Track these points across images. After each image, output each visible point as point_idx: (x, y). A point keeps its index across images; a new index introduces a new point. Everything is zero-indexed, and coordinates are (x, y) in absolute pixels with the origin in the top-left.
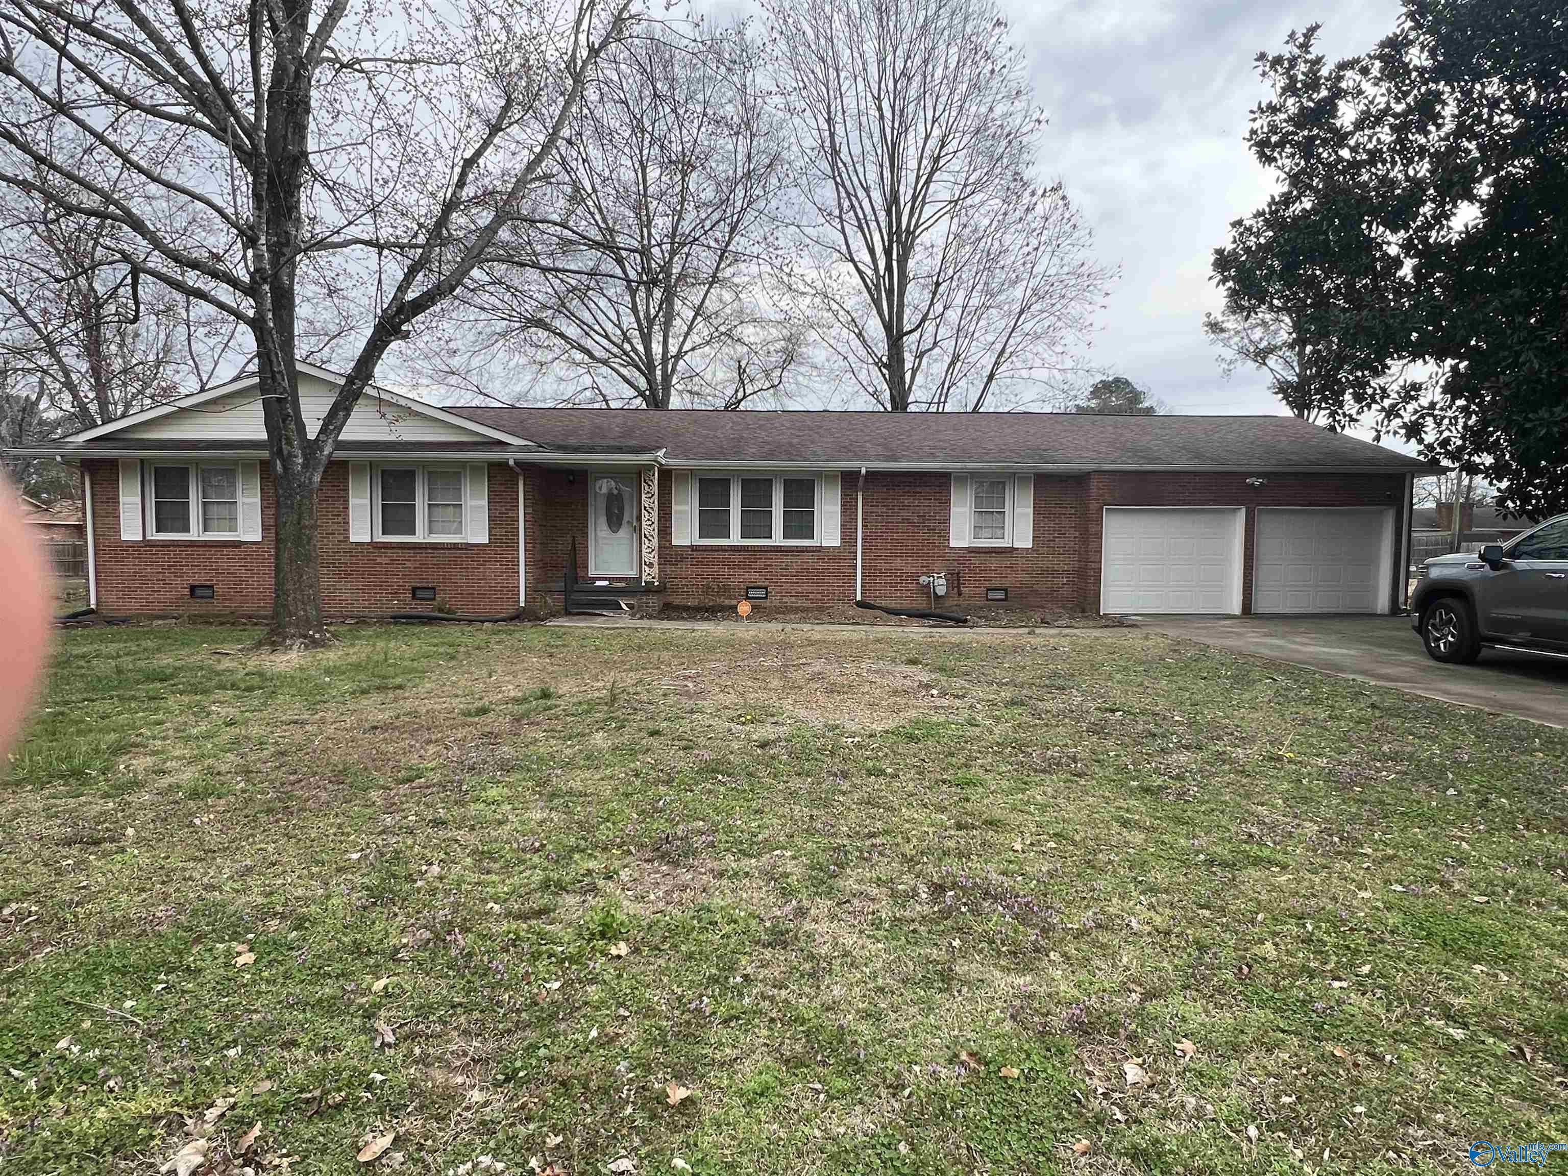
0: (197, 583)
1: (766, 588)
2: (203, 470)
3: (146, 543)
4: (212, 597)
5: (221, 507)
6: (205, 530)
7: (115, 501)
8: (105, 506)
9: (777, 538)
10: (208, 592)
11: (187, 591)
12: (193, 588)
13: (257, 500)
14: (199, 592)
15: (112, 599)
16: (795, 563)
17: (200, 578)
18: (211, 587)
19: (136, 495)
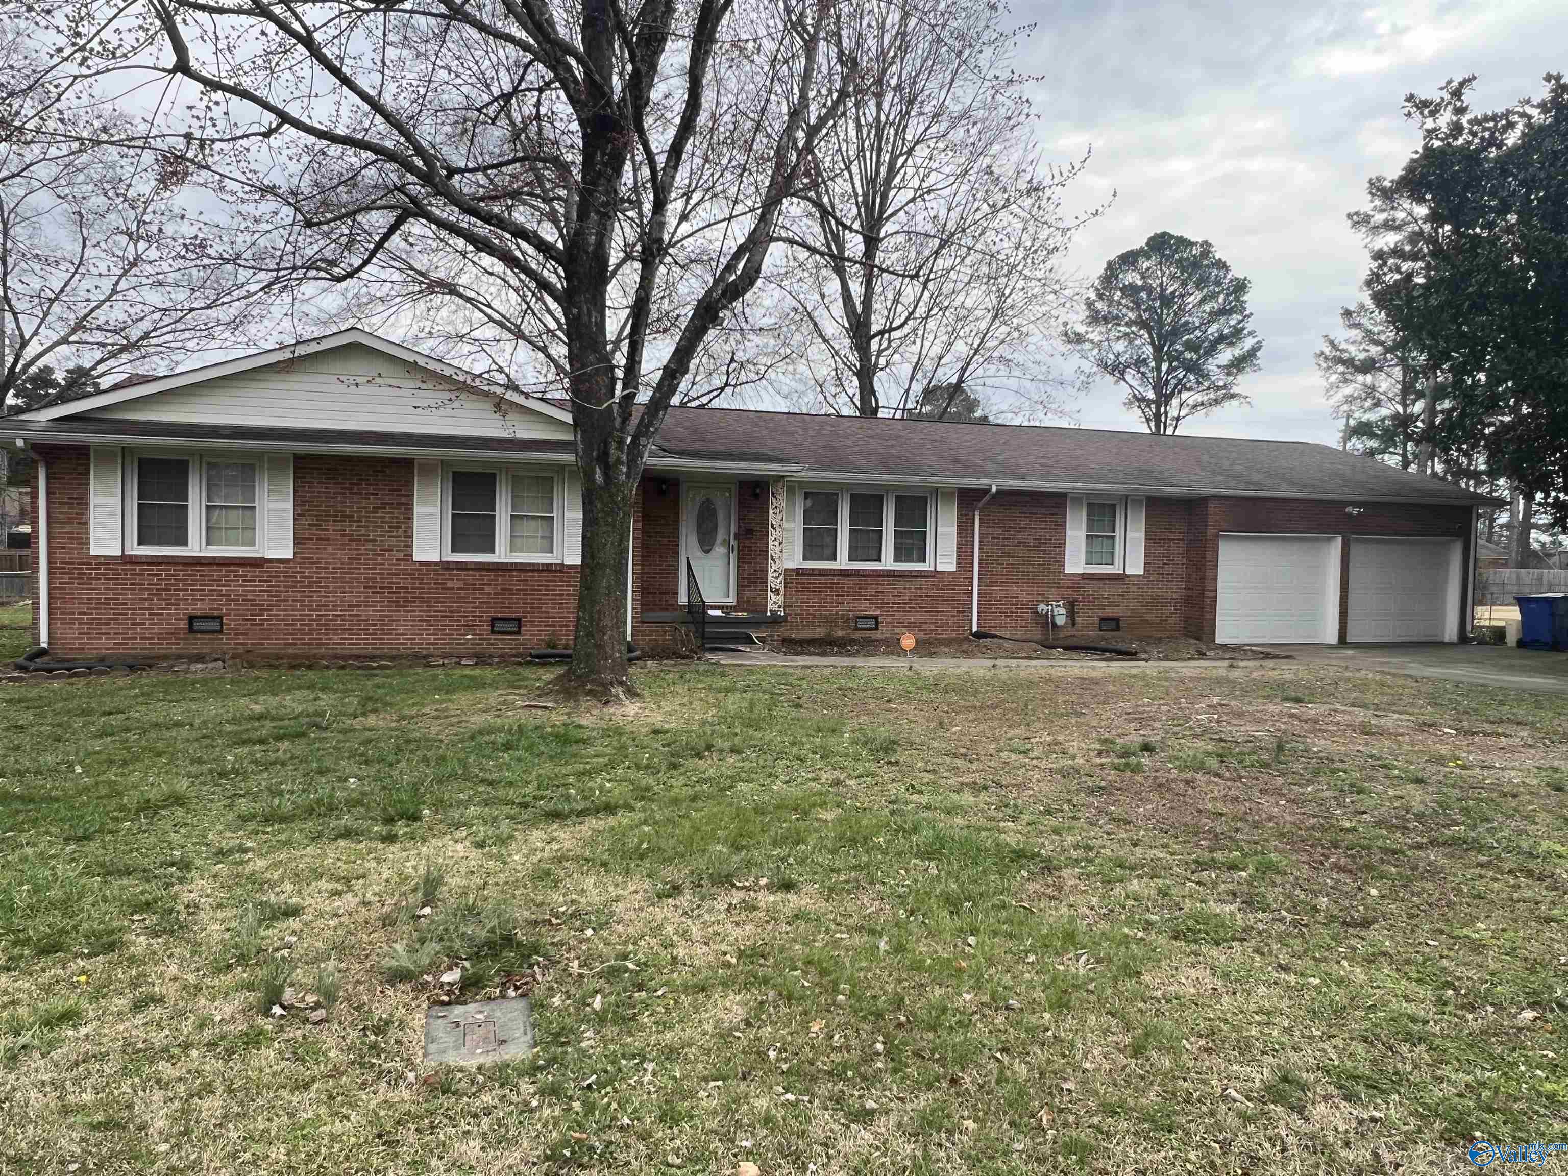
0: (199, 613)
1: (876, 618)
2: (209, 464)
3: (127, 560)
4: (221, 632)
5: (235, 512)
6: (208, 543)
7: (83, 502)
8: (65, 509)
9: (888, 562)
10: (214, 625)
11: (183, 625)
12: (191, 619)
13: (289, 506)
14: (197, 625)
15: (72, 636)
16: (909, 589)
17: (200, 608)
18: (220, 617)
19: (114, 495)
